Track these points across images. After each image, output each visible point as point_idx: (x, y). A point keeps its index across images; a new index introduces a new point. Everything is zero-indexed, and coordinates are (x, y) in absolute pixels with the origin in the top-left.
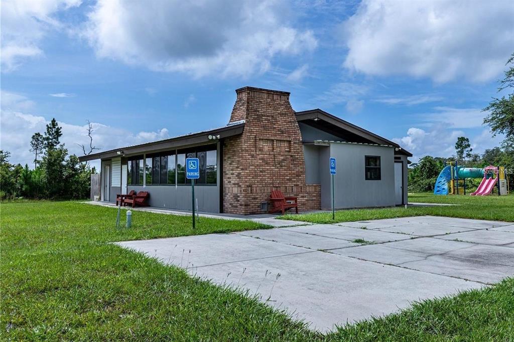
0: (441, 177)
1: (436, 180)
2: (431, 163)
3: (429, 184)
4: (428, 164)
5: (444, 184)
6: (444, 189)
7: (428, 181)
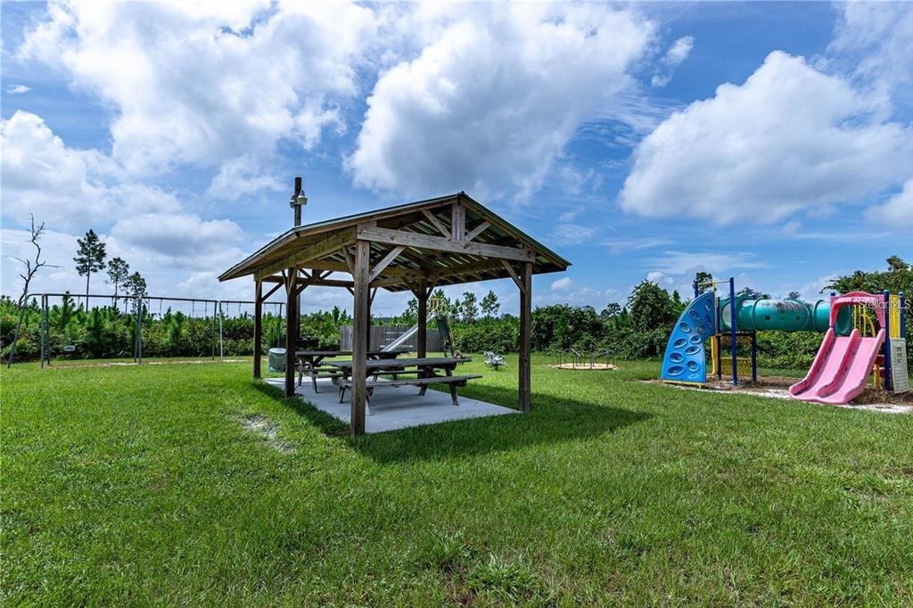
0: (683, 325)
1: (668, 334)
2: (656, 295)
3: (652, 341)
4: (651, 297)
5: (692, 349)
6: (691, 363)
7: (648, 335)
